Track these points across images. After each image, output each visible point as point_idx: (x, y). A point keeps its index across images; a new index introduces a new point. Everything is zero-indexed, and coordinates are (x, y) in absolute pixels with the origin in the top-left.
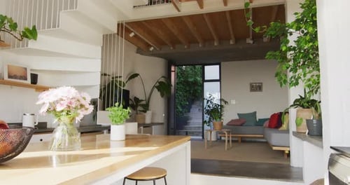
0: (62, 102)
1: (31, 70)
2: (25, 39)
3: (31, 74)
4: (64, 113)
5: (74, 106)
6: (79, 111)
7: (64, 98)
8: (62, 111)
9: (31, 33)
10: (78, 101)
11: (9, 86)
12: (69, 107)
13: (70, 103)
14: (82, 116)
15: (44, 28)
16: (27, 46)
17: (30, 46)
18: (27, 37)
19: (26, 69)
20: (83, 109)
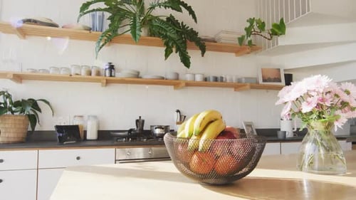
0: (309, 99)
1: (285, 70)
2: (274, 37)
3: (285, 75)
4: (314, 116)
5: (328, 104)
6: (338, 112)
7: (313, 94)
8: (311, 113)
9: (279, 29)
10: (337, 96)
11: (265, 91)
12: (322, 105)
13: (323, 100)
14: (345, 120)
15: (292, 18)
16: (277, 44)
17: (280, 44)
18: (276, 34)
19: (279, 70)
20: (346, 108)
